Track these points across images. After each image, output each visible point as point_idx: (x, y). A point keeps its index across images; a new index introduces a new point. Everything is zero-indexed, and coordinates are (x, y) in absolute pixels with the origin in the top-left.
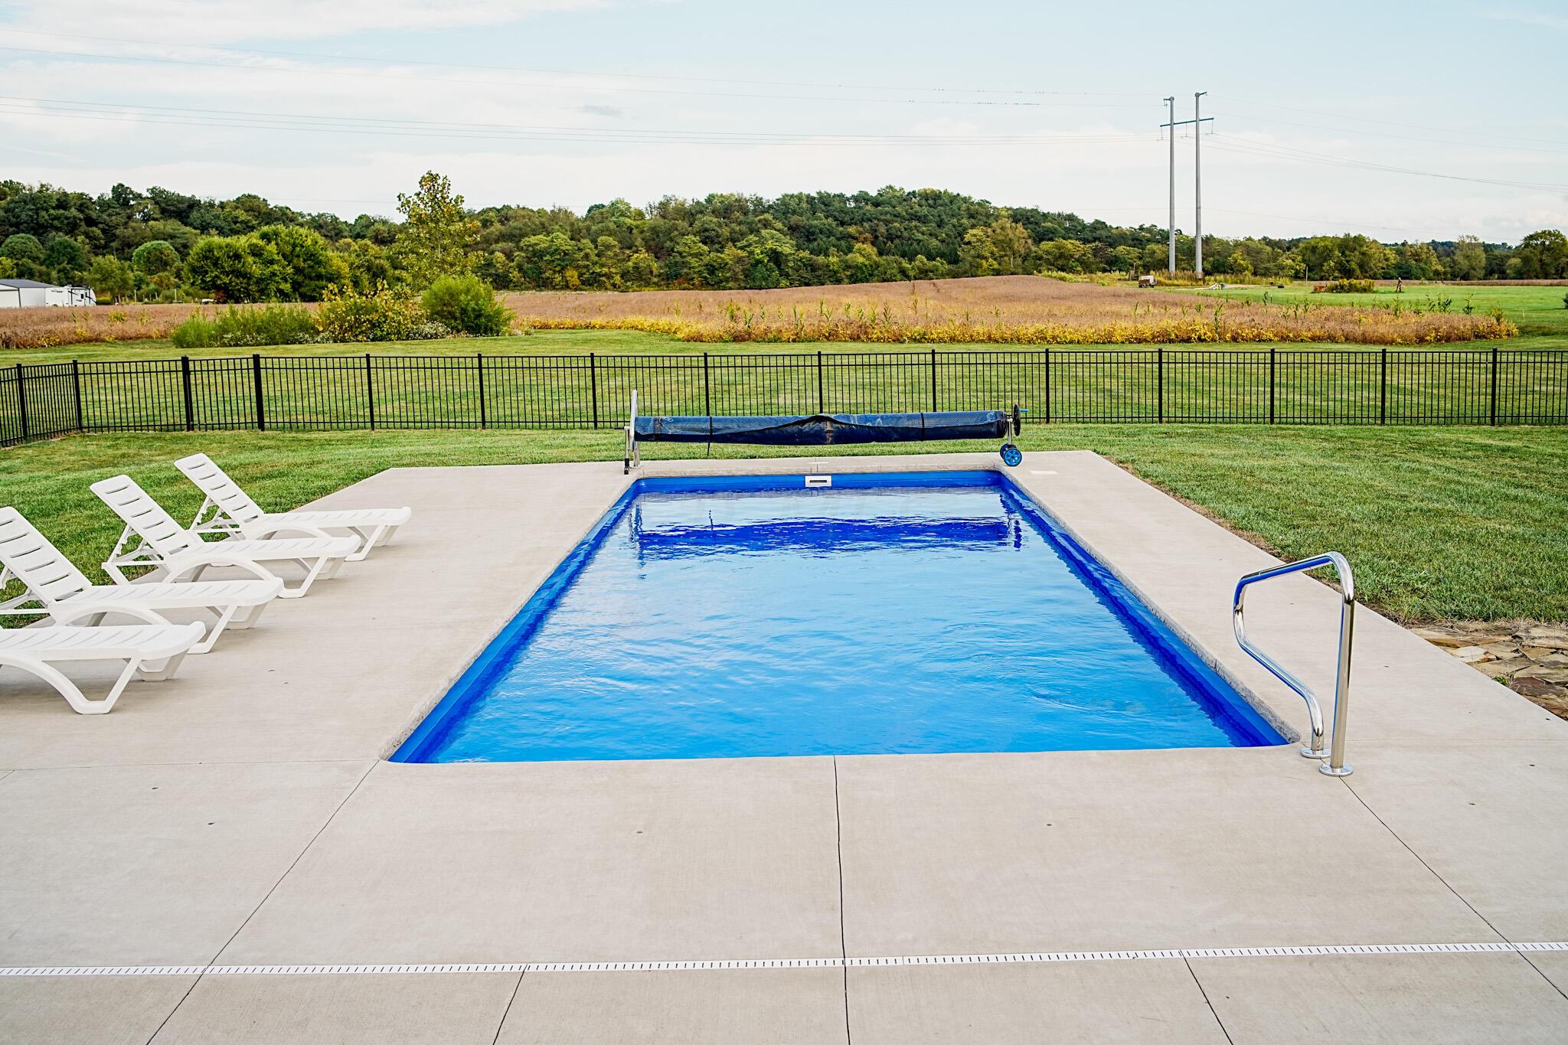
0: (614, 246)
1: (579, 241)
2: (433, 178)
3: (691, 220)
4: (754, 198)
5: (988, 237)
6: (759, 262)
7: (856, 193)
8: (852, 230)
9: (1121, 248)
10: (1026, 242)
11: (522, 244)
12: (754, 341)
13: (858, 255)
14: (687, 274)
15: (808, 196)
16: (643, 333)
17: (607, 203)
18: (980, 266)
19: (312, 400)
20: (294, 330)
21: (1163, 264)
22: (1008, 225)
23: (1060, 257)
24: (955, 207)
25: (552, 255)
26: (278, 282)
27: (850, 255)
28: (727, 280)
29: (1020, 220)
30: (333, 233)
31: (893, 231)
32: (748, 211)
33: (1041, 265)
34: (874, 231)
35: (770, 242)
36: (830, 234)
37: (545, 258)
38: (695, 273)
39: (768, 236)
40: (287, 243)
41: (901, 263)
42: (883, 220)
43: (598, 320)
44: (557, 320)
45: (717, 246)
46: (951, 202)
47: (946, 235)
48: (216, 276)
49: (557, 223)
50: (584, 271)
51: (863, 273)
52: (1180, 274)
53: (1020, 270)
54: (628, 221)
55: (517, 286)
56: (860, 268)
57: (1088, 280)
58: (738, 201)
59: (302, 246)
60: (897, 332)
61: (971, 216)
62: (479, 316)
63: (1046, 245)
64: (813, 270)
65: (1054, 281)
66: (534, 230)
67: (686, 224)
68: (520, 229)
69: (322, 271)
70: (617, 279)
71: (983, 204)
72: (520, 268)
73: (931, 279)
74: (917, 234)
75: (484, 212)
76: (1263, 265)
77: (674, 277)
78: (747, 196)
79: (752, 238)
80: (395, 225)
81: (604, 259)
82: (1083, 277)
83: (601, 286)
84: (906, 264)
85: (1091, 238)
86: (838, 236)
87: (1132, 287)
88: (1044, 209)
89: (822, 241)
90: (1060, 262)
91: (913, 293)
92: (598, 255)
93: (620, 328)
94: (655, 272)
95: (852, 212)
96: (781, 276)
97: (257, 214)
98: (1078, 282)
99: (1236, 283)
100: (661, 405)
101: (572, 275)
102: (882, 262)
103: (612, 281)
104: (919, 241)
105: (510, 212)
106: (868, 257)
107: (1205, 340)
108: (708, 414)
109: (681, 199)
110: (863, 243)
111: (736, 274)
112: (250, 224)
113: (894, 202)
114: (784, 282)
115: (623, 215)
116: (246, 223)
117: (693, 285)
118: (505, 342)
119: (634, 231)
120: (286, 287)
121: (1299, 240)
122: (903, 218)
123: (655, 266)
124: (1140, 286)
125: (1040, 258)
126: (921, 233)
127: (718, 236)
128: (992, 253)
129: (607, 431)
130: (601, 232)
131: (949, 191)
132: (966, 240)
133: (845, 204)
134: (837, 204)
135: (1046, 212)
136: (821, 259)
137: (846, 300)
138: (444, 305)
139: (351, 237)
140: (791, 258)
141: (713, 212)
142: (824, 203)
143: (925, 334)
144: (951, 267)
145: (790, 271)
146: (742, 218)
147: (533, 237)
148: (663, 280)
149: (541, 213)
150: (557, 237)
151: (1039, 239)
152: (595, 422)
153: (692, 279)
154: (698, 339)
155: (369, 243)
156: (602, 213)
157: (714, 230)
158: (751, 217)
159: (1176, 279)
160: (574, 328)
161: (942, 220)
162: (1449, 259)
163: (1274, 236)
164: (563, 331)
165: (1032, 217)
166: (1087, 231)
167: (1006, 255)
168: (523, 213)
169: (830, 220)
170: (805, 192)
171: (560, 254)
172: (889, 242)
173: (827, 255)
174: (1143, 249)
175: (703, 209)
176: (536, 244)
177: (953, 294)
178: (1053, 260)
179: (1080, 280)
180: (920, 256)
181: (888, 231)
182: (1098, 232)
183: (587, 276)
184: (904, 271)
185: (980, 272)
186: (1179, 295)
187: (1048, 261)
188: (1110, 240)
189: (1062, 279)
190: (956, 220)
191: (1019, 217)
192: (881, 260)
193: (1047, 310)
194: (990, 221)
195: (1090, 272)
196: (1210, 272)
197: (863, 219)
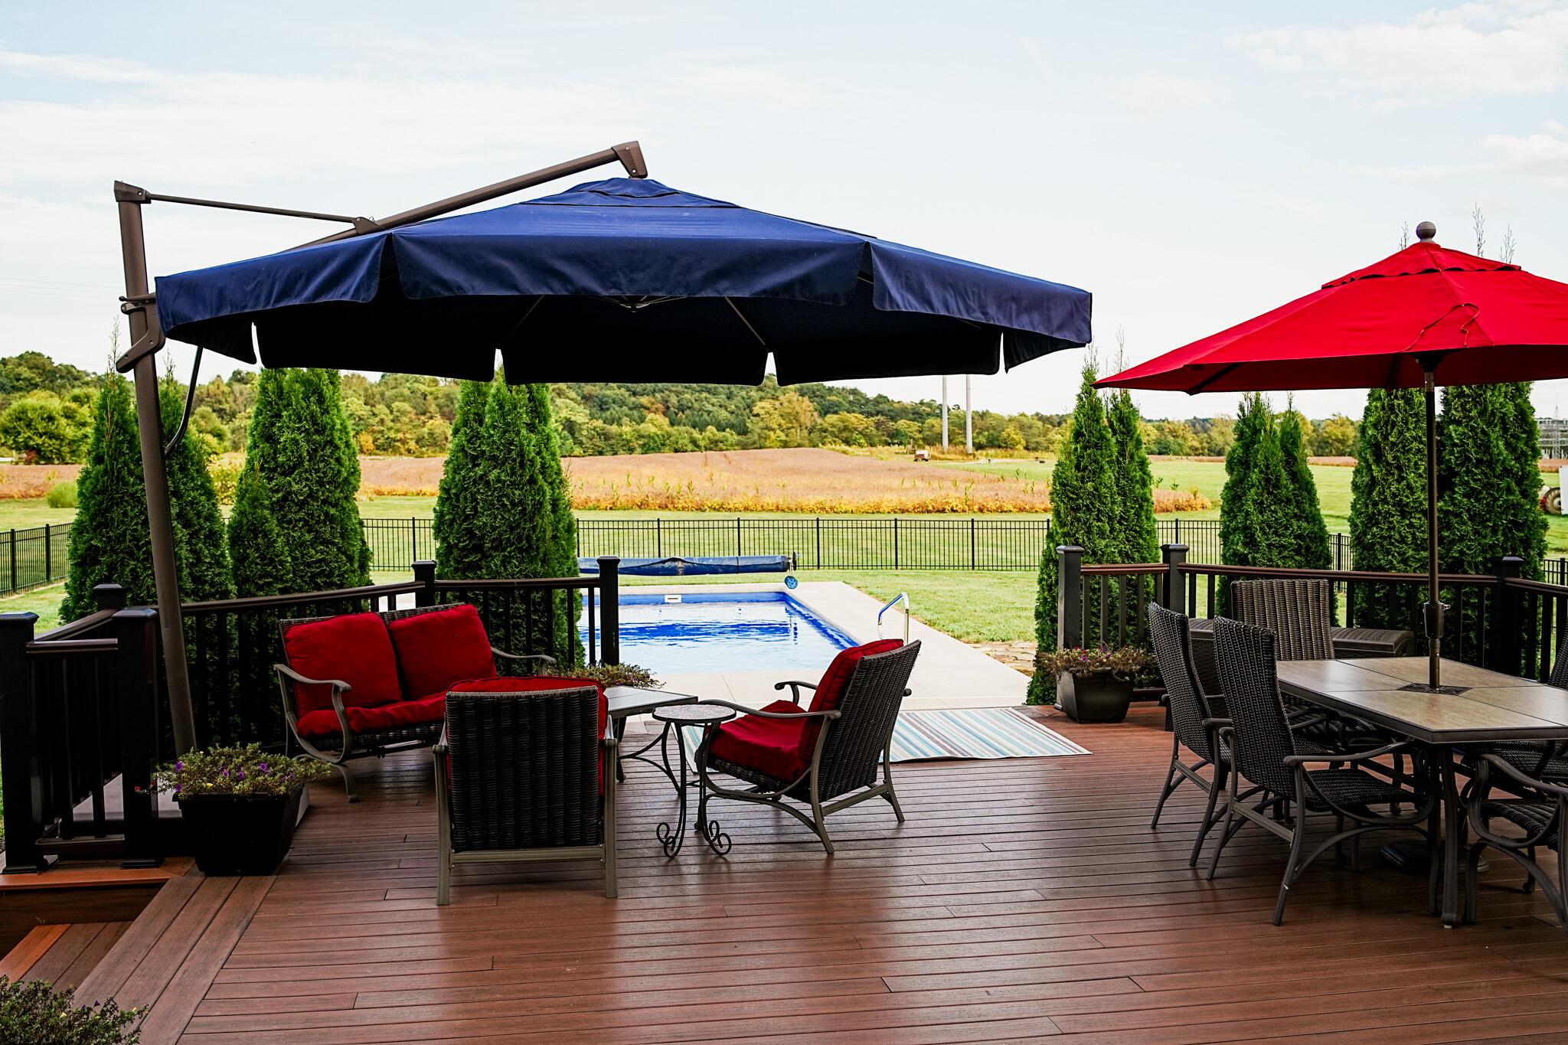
0: (410, 412)
1: (374, 406)
5: (776, 409)
8: (644, 400)
9: (901, 422)
10: (812, 415)
13: (650, 425)
18: (766, 438)
21: (939, 438)
22: (795, 399)
23: (844, 430)
27: (643, 425)
29: (806, 393)
31: (684, 402)
33: (826, 437)
34: (665, 402)
35: (564, 411)
36: (623, 404)
39: (563, 405)
41: (691, 433)
42: (674, 392)
43: (428, 489)
47: (736, 407)
48: (29, 437)
49: (350, 388)
50: (379, 436)
51: (655, 442)
52: (952, 449)
53: (806, 442)
54: (423, 387)
56: (653, 438)
57: (868, 453)
60: (699, 503)
63: (831, 418)
64: (605, 439)
65: (837, 454)
70: (412, 445)
73: (721, 450)
74: (707, 405)
76: (1034, 440)
81: (399, 424)
82: (866, 450)
83: (396, 451)
84: (696, 434)
85: (874, 412)
86: (631, 406)
87: (908, 460)
89: (614, 411)
90: (844, 435)
91: (706, 465)
92: (393, 421)
96: (575, 444)
97: (41, 371)
98: (859, 454)
99: (1007, 457)
101: (366, 439)
102: (674, 432)
103: (406, 447)
104: (709, 413)
106: (660, 427)
107: (957, 511)
110: (656, 413)
112: (33, 382)
114: (578, 450)
115: (417, 381)
116: (29, 380)
119: (429, 398)
122: (693, 389)
123: (449, 432)
124: (916, 460)
125: (825, 431)
126: (711, 404)
128: (780, 425)
130: (395, 398)
132: (755, 412)
135: (831, 386)
136: (614, 429)
137: (646, 470)
140: (585, 426)
143: (723, 504)
144: (741, 438)
145: (584, 440)
150: (351, 402)
151: (824, 412)
159: (948, 453)
160: (405, 495)
161: (731, 393)
162: (1205, 435)
163: (1046, 412)
164: (398, 497)
165: (818, 390)
166: (870, 405)
167: (793, 427)
169: (623, 390)
171: (354, 419)
172: (681, 413)
173: (620, 424)
174: (923, 423)
177: (744, 466)
178: (837, 433)
179: (861, 453)
180: (710, 427)
181: (679, 402)
182: (881, 406)
183: (382, 441)
184: (694, 442)
185: (768, 444)
186: (951, 468)
187: (833, 434)
188: (891, 413)
189: (844, 452)
190: (744, 393)
191: (805, 390)
192: (673, 430)
193: (828, 483)
194: (777, 394)
195: (872, 445)
196: (979, 446)
197: (655, 391)
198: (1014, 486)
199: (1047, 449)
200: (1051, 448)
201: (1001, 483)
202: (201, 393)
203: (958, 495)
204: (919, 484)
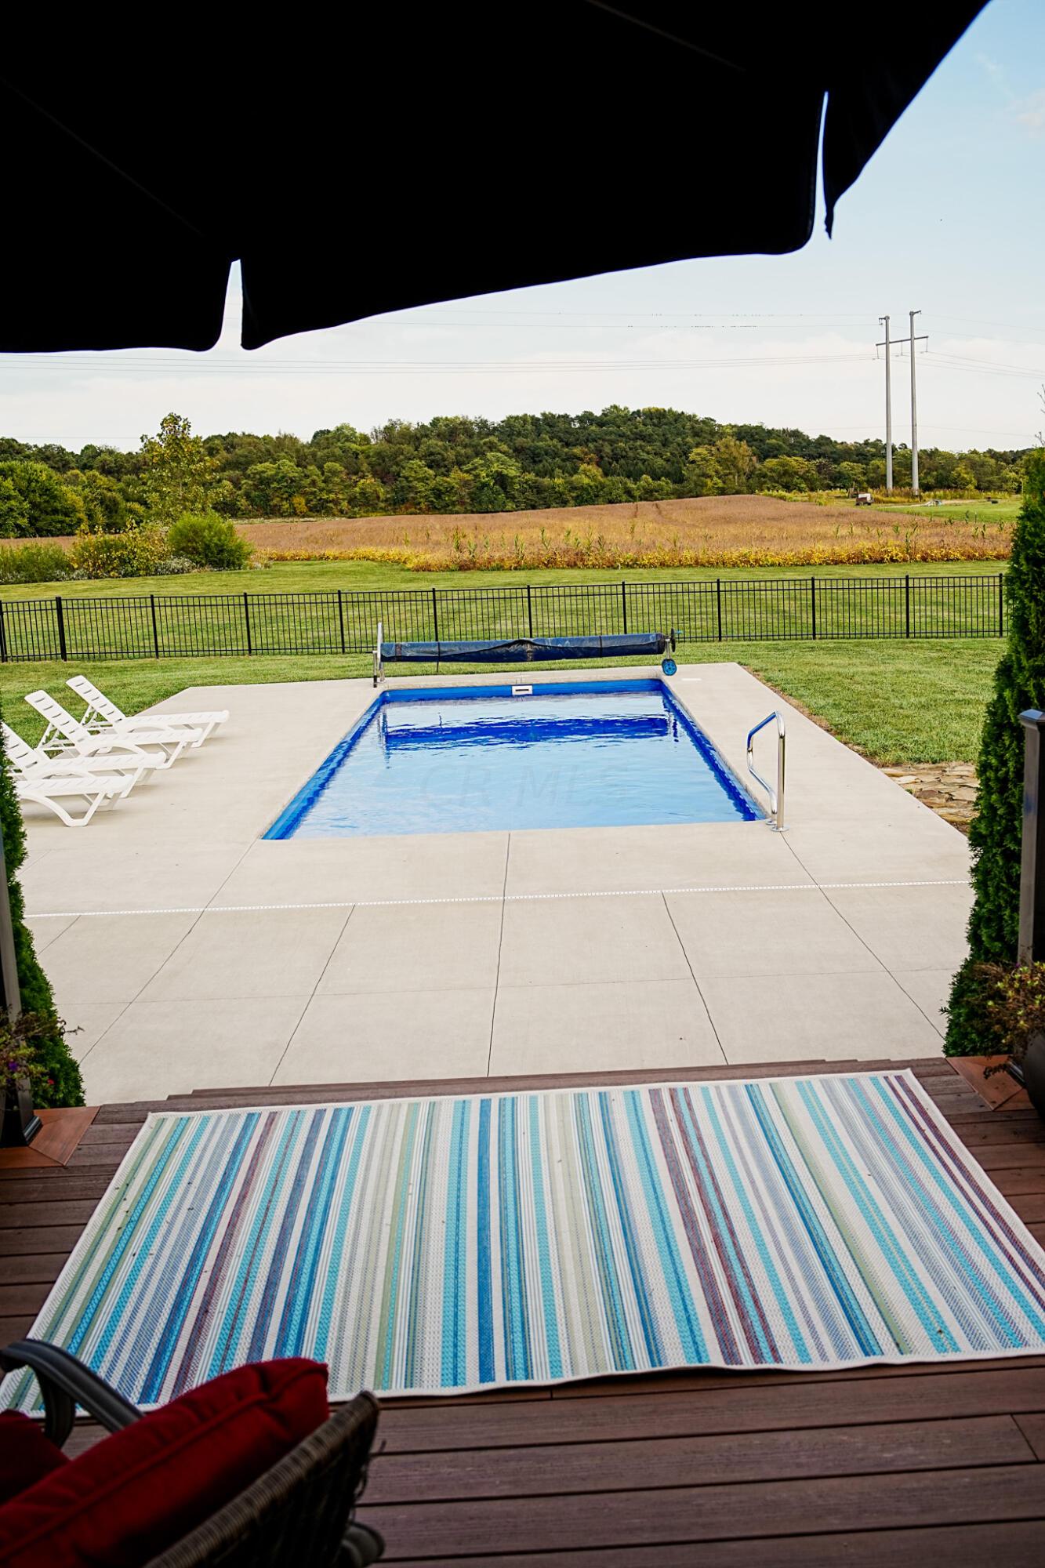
0: (341, 472)
1: (306, 467)
2: (175, 419)
3: (417, 443)
4: (479, 420)
5: (712, 455)
6: (485, 485)
7: (580, 414)
8: (577, 450)
9: (845, 464)
10: (751, 460)
11: (249, 472)
12: (479, 569)
13: (583, 476)
14: (414, 498)
15: (533, 417)
16: (375, 564)
17: (332, 429)
18: (704, 485)
19: (95, 633)
20: (50, 568)
21: (882, 480)
22: (732, 443)
23: (783, 475)
24: (679, 425)
25: (279, 482)
26: (15, 518)
27: (575, 477)
28: (453, 504)
29: (744, 438)
30: (60, 464)
31: (618, 451)
32: (474, 434)
33: (764, 483)
34: (599, 451)
35: (495, 465)
36: (555, 455)
37: (272, 486)
38: (421, 497)
39: (493, 459)
40: (22, 478)
41: (626, 483)
42: (608, 440)
43: (331, 552)
44: (293, 552)
45: (443, 470)
46: (676, 420)
47: (671, 454)
49: (282, 450)
50: (312, 497)
51: (589, 493)
52: (897, 492)
53: (744, 489)
54: (354, 446)
55: (245, 515)
56: (586, 489)
57: (807, 499)
58: (464, 423)
59: (37, 481)
60: (611, 559)
61: (696, 434)
62: (221, 551)
63: (771, 463)
64: (538, 493)
65: (775, 500)
66: (260, 457)
67: (411, 448)
68: (246, 457)
69: (58, 505)
70: (345, 504)
71: (708, 422)
72: (247, 496)
73: (655, 500)
74: (641, 454)
75: (209, 439)
76: (987, 479)
77: (401, 502)
78: (472, 418)
79: (478, 461)
80: (122, 455)
81: (331, 485)
82: (805, 495)
83: (329, 513)
84: (631, 485)
85: (814, 455)
86: (563, 457)
87: (848, 505)
88: (768, 426)
89: (547, 463)
90: (783, 480)
91: (637, 516)
92: (324, 481)
93: (352, 558)
94: (382, 497)
95: (577, 433)
96: (507, 498)
98: (798, 500)
99: (956, 498)
100: (398, 632)
101: (299, 501)
102: (608, 483)
103: (339, 508)
104: (644, 461)
105: (236, 440)
106: (593, 478)
107: (897, 561)
108: (437, 640)
109: (406, 423)
110: (588, 464)
111: (462, 497)
113: (618, 421)
114: (510, 505)
115: (348, 439)
117: (420, 509)
118: (248, 576)
119: (360, 456)
120: (24, 522)
121: (1024, 452)
122: (628, 437)
123: (381, 491)
124: (858, 504)
125: (765, 476)
126: (646, 453)
127: (444, 460)
128: (717, 472)
129: (353, 655)
130: (327, 458)
131: (674, 409)
132: (691, 459)
133: (570, 424)
134: (561, 425)
135: (770, 428)
136: (546, 481)
137: (569, 525)
138: (189, 541)
139: (78, 468)
140: (517, 480)
141: (438, 435)
142: (550, 423)
143: (636, 560)
144: (676, 486)
145: (516, 494)
146: (467, 441)
147: (259, 465)
148: (390, 504)
149: (267, 439)
150: (283, 464)
151: (762, 458)
152: (343, 648)
153: (419, 503)
154: (426, 568)
155: (97, 474)
156: (327, 439)
157: (439, 454)
158: (476, 440)
159: (893, 496)
160: (308, 559)
161: (666, 439)
163: (999, 449)
164: (298, 562)
165: (757, 434)
166: (811, 447)
167: (730, 474)
168: (249, 440)
169: (555, 441)
170: (530, 413)
171: (286, 481)
172: (614, 463)
173: (552, 477)
174: (867, 464)
175: (428, 432)
176: (263, 472)
177: (672, 517)
178: (776, 478)
179: (800, 499)
180: (644, 476)
181: (612, 451)
182: (823, 448)
183: (314, 502)
184: (628, 492)
185: (704, 491)
186: (895, 512)
187: (772, 479)
188: (834, 456)
189: (782, 498)
190: (680, 439)
191: (743, 434)
192: (606, 481)
193: (758, 533)
194: (714, 440)
195: (812, 490)
196: (926, 487)
197: (588, 440)
198: (962, 530)
199: (1000, 488)
200: (1005, 486)
201: (949, 527)
202: (138, 461)
203: (898, 543)
204: (857, 530)
